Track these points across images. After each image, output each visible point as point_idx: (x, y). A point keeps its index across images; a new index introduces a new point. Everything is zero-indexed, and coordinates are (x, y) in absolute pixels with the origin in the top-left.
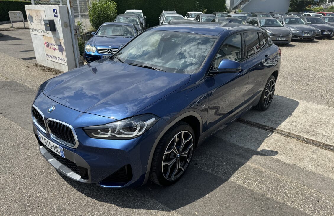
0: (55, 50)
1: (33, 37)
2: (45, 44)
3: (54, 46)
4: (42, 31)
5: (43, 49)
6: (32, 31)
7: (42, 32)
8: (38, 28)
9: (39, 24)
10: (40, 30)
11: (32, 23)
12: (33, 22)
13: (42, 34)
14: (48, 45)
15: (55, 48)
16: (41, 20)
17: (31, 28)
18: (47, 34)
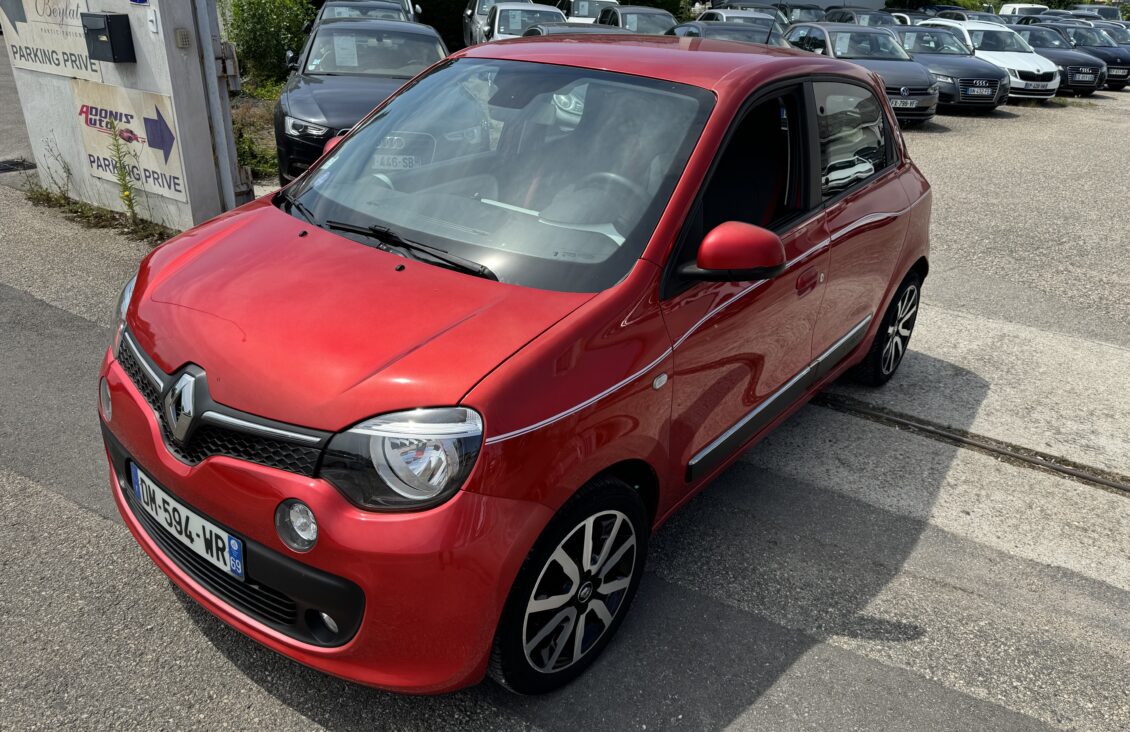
0: (129, 140)
1: (21, 81)
2: (80, 114)
3: (128, 122)
4: (71, 58)
5: (73, 132)
6: (18, 56)
7: (69, 63)
8: (49, 47)
9: (56, 27)
10: (60, 57)
11: (18, 24)
12: (24, 19)
13: (68, 70)
14: (98, 118)
15: (131, 132)
16: (64, 13)
17: (13, 46)
18: (93, 71)
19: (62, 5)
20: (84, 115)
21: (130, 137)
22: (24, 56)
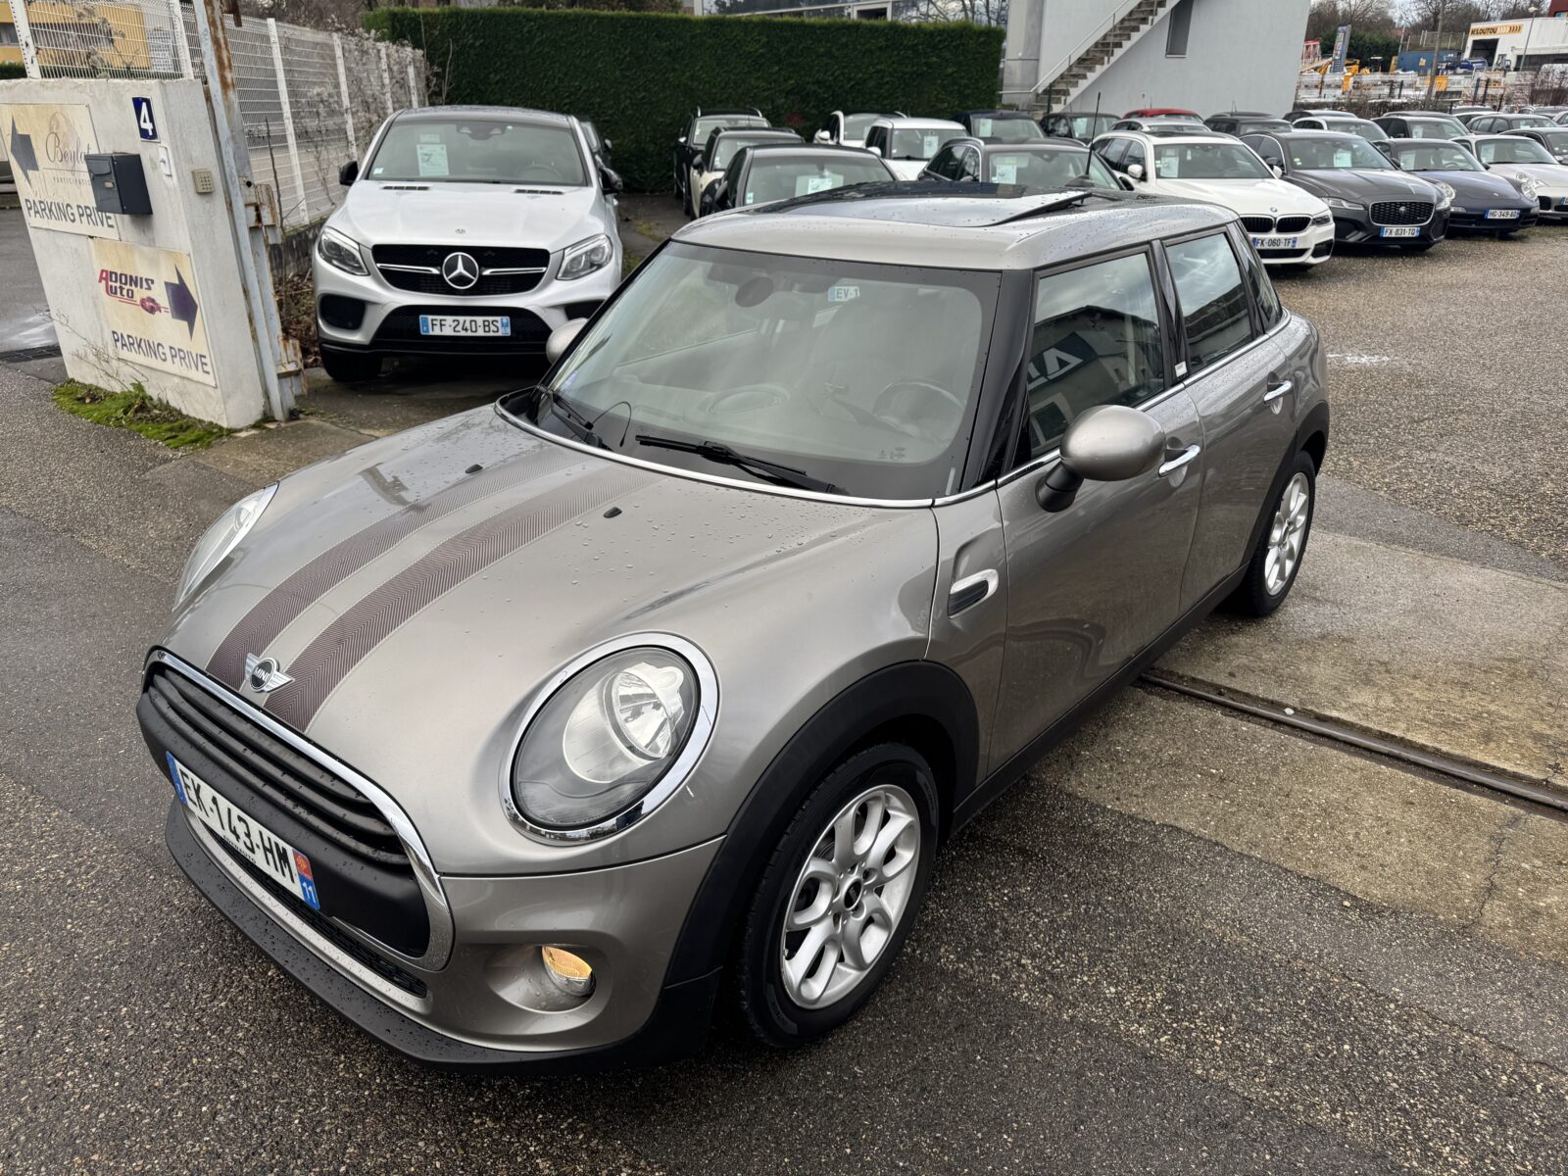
1: (40, 243)
5: (95, 305)
6: (32, 212)
7: (84, 218)
8: (62, 199)
9: (69, 175)
10: (75, 211)
12: (35, 167)
13: (84, 227)
17: (27, 201)
18: (110, 226)
19: (72, 148)
20: (104, 282)
21: (151, 307)
22: (37, 212)
